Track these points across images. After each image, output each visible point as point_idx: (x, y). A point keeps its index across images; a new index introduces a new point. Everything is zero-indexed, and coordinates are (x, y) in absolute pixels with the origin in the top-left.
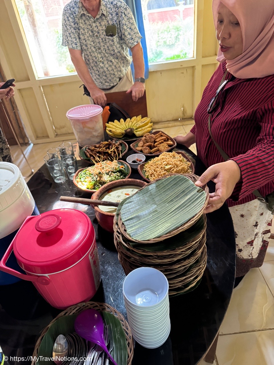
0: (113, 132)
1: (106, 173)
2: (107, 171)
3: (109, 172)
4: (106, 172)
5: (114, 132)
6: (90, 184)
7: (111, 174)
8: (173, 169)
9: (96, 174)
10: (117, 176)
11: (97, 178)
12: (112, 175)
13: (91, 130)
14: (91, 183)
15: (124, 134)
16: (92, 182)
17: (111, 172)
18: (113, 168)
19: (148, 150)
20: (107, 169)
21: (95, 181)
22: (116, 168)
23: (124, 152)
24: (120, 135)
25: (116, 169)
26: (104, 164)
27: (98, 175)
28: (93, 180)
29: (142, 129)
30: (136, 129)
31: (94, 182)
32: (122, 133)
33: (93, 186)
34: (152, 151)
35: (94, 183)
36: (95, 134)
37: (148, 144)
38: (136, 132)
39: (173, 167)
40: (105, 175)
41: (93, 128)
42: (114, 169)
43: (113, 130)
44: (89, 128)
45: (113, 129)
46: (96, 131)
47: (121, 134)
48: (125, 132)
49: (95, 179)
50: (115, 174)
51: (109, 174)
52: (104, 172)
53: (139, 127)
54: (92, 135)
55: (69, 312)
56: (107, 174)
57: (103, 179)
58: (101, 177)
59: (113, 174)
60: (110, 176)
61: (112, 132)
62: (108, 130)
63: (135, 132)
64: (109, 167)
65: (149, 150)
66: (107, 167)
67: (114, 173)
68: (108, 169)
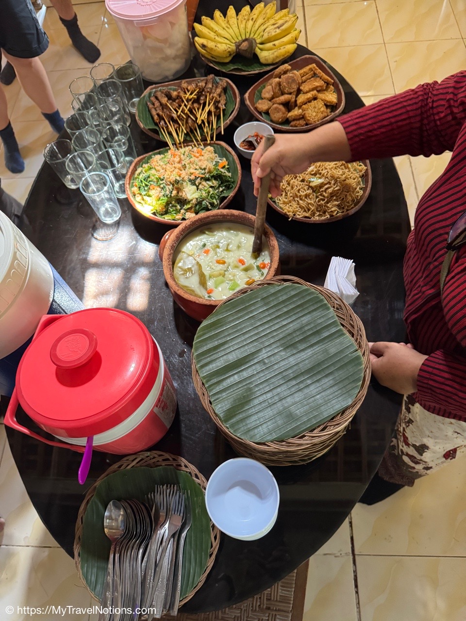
0: (209, 48)
1: (190, 181)
2: (192, 177)
3: (196, 178)
4: (190, 177)
5: (212, 49)
6: (158, 202)
7: (200, 183)
8: (326, 187)
9: (171, 183)
10: (211, 189)
11: (172, 191)
12: (203, 185)
13: (162, 45)
14: (160, 202)
15: (234, 54)
16: (162, 200)
17: (201, 179)
18: (205, 169)
19: (281, 113)
20: (192, 171)
21: (169, 196)
22: (209, 169)
23: (231, 117)
24: (225, 56)
25: (210, 172)
26: (185, 156)
27: (173, 185)
28: (164, 195)
29: (274, 45)
30: (262, 43)
31: (166, 198)
32: (229, 52)
33: (165, 206)
34: (289, 117)
35: (166, 201)
36: (170, 52)
37: (283, 98)
38: (261, 50)
39: (327, 184)
40: (187, 184)
41: (165, 41)
42: (206, 171)
43: (210, 44)
44: (157, 40)
45: (209, 41)
46: (171, 45)
47: (228, 55)
48: (237, 49)
49: (168, 192)
50: (208, 182)
51: (195, 182)
52: (186, 178)
53: (269, 40)
54: (164, 56)
55: (125, 465)
56: (193, 182)
57: (184, 194)
58: (179, 190)
59: (204, 183)
60: (197, 187)
61: (206, 49)
62: (199, 45)
63: (258, 51)
64: (196, 165)
65: (283, 113)
66: (193, 164)
67: (207, 180)
68: (194, 171)
